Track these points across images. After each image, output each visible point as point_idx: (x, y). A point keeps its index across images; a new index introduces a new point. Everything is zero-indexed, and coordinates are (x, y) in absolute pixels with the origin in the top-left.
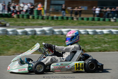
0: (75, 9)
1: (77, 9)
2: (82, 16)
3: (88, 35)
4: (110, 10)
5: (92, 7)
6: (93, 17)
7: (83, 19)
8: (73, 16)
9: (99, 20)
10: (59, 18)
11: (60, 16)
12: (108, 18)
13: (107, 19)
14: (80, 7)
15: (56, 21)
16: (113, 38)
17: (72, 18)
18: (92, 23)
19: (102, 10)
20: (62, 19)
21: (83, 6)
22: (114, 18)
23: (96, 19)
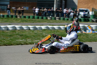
1: (20, 9)
2: (25, 15)
3: (29, 31)
4: (47, 10)
5: (33, 7)
6: (33, 16)
7: (25, 17)
8: (17, 14)
9: (38, 18)
10: (5, 16)
11: (6, 14)
12: (45, 16)
13: (44, 18)
14: (22, 7)
15: (2, 19)
16: (49, 33)
17: (16, 17)
18: (32, 20)
19: (41, 10)
20: (7, 17)
21: (25, 7)
22: (50, 16)
23: (36, 18)
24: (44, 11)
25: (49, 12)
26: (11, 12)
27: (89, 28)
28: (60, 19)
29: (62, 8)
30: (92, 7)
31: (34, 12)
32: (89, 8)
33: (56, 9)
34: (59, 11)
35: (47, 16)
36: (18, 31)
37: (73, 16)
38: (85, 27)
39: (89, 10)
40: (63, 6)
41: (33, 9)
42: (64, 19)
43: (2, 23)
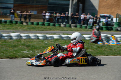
0: (24, 13)
2: (32, 20)
3: (38, 40)
4: (60, 15)
5: (42, 12)
7: (32, 23)
8: (23, 20)
9: (49, 25)
10: (8, 22)
11: (8, 20)
12: (58, 23)
13: (57, 24)
14: (29, 11)
15: (4, 25)
16: (63, 43)
17: (22, 23)
18: (42, 28)
20: (11, 23)
21: (33, 11)
22: (64, 23)
23: (46, 24)
24: (56, 17)
25: (62, 18)
26: (15, 17)
27: (113, 38)
28: (76, 27)
29: (78, 13)
30: (116, 13)
31: (43, 17)
32: (112, 13)
33: (72, 14)
34: (75, 16)
35: (60, 23)
36: (24, 40)
37: (92, 23)
38: (108, 37)
39: (113, 16)
40: (80, 11)
41: (43, 13)
42: (81, 27)
43: (4, 30)
